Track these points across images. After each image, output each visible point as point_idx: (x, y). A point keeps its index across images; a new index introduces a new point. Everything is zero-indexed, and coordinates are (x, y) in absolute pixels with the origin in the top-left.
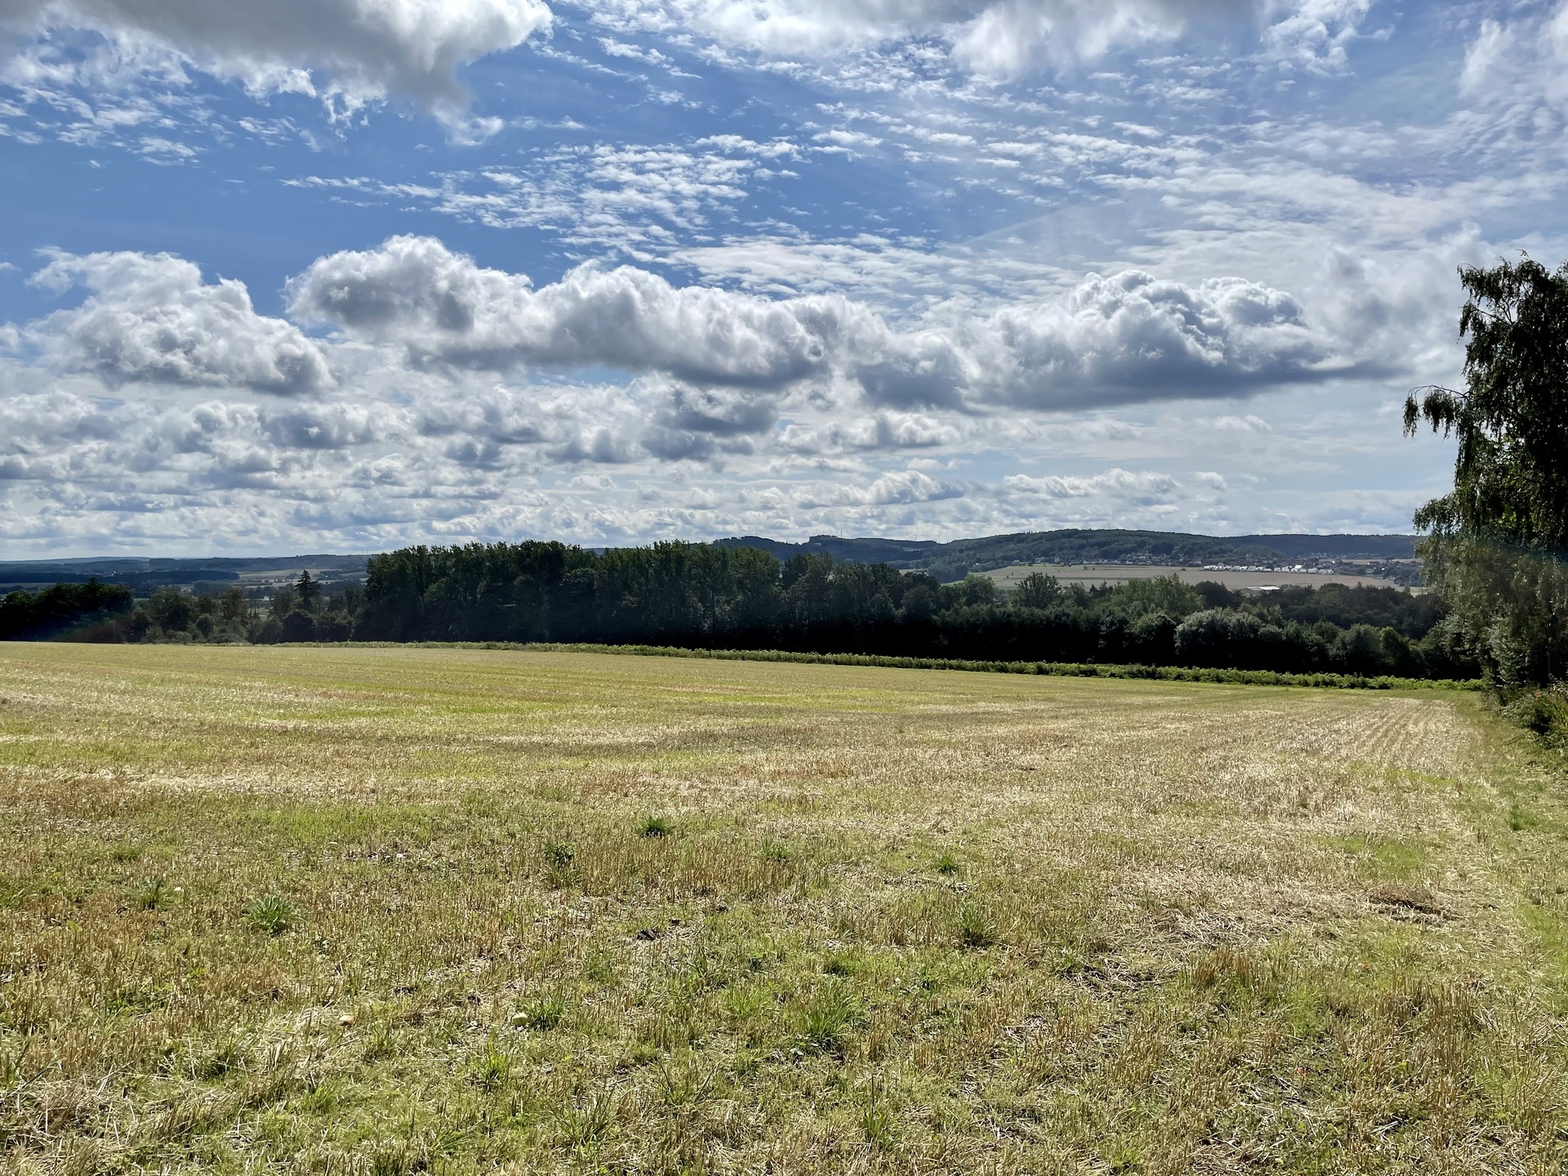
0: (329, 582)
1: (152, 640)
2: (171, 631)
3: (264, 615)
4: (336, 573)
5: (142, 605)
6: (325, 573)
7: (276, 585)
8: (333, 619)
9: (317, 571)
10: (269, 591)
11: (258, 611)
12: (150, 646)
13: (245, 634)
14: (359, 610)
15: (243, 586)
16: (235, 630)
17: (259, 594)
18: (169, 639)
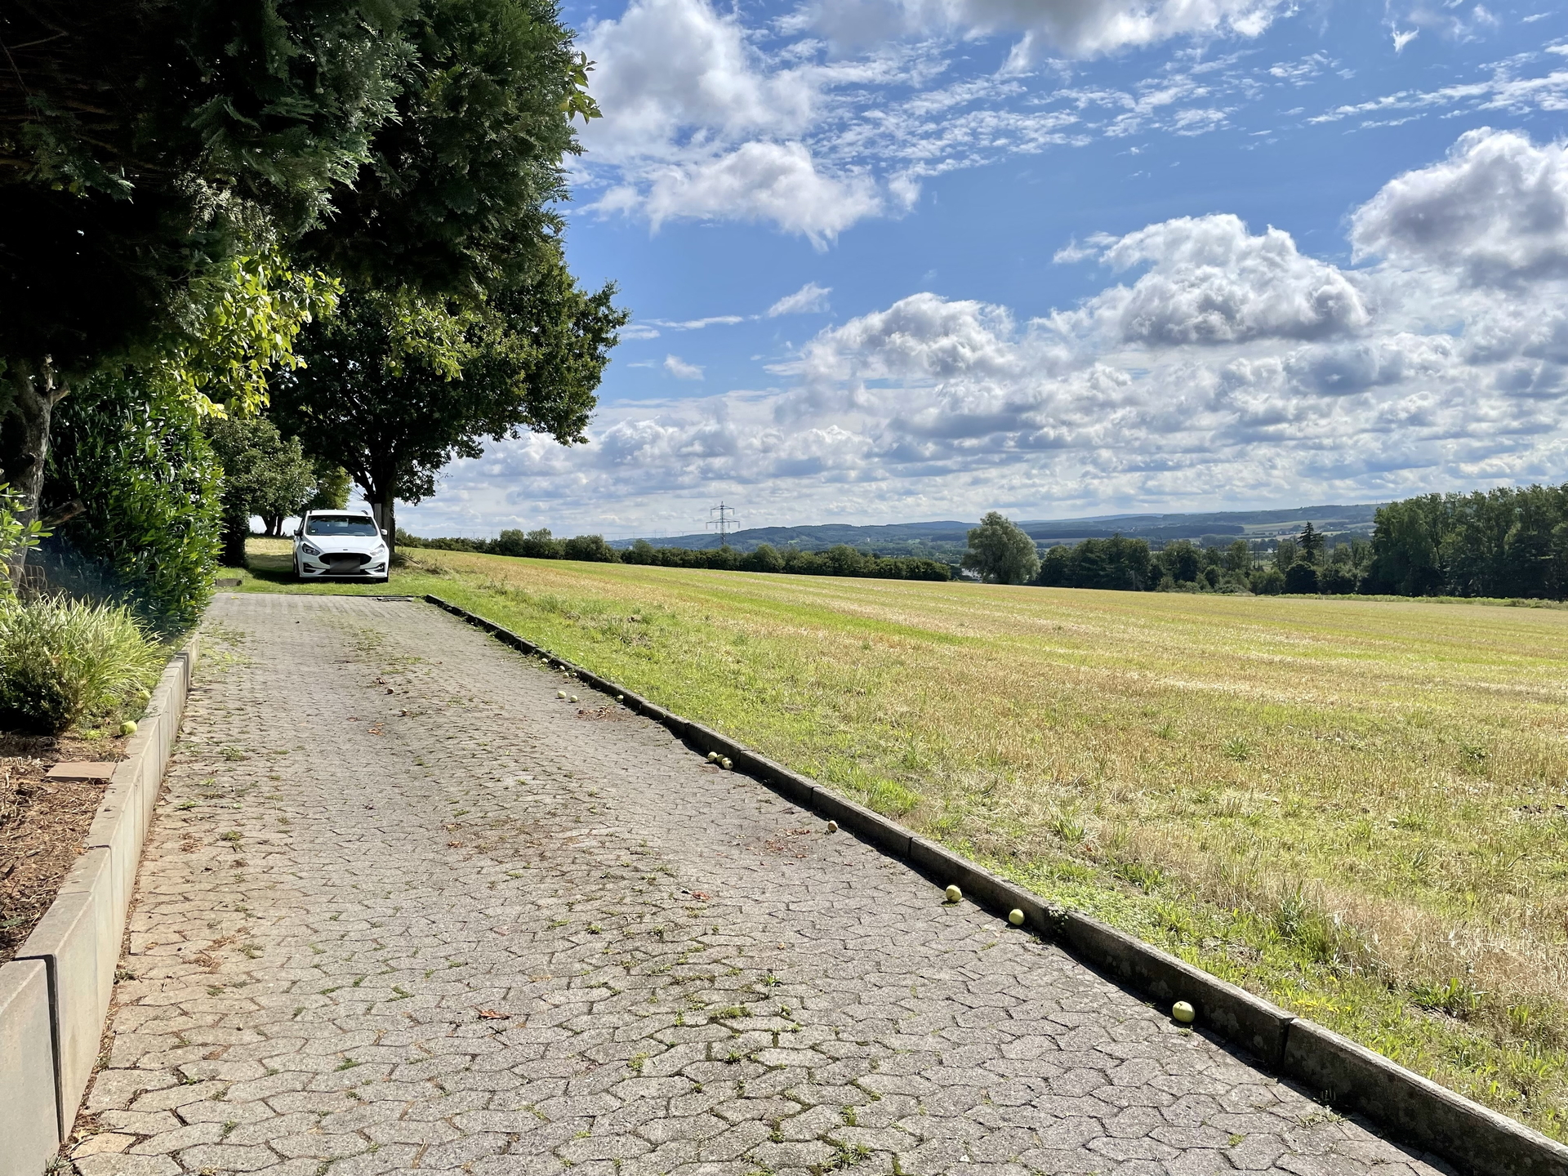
0: (1335, 533)
1: (1165, 589)
2: (1181, 582)
3: (1268, 568)
4: (1342, 525)
5: (1158, 558)
6: (1331, 524)
7: (1280, 538)
8: (1337, 572)
9: (1323, 522)
10: (1274, 544)
11: (1262, 563)
12: (1163, 594)
13: (1249, 586)
14: (1365, 563)
15: (1248, 539)
16: (1239, 582)
17: (1263, 546)
18: (1180, 588)
